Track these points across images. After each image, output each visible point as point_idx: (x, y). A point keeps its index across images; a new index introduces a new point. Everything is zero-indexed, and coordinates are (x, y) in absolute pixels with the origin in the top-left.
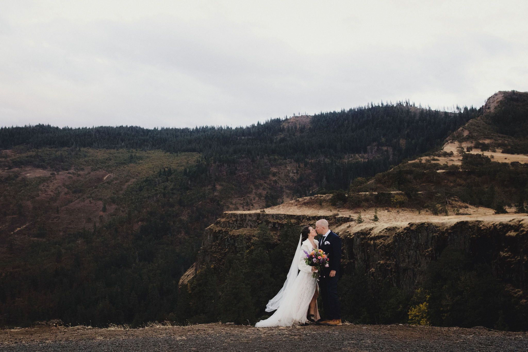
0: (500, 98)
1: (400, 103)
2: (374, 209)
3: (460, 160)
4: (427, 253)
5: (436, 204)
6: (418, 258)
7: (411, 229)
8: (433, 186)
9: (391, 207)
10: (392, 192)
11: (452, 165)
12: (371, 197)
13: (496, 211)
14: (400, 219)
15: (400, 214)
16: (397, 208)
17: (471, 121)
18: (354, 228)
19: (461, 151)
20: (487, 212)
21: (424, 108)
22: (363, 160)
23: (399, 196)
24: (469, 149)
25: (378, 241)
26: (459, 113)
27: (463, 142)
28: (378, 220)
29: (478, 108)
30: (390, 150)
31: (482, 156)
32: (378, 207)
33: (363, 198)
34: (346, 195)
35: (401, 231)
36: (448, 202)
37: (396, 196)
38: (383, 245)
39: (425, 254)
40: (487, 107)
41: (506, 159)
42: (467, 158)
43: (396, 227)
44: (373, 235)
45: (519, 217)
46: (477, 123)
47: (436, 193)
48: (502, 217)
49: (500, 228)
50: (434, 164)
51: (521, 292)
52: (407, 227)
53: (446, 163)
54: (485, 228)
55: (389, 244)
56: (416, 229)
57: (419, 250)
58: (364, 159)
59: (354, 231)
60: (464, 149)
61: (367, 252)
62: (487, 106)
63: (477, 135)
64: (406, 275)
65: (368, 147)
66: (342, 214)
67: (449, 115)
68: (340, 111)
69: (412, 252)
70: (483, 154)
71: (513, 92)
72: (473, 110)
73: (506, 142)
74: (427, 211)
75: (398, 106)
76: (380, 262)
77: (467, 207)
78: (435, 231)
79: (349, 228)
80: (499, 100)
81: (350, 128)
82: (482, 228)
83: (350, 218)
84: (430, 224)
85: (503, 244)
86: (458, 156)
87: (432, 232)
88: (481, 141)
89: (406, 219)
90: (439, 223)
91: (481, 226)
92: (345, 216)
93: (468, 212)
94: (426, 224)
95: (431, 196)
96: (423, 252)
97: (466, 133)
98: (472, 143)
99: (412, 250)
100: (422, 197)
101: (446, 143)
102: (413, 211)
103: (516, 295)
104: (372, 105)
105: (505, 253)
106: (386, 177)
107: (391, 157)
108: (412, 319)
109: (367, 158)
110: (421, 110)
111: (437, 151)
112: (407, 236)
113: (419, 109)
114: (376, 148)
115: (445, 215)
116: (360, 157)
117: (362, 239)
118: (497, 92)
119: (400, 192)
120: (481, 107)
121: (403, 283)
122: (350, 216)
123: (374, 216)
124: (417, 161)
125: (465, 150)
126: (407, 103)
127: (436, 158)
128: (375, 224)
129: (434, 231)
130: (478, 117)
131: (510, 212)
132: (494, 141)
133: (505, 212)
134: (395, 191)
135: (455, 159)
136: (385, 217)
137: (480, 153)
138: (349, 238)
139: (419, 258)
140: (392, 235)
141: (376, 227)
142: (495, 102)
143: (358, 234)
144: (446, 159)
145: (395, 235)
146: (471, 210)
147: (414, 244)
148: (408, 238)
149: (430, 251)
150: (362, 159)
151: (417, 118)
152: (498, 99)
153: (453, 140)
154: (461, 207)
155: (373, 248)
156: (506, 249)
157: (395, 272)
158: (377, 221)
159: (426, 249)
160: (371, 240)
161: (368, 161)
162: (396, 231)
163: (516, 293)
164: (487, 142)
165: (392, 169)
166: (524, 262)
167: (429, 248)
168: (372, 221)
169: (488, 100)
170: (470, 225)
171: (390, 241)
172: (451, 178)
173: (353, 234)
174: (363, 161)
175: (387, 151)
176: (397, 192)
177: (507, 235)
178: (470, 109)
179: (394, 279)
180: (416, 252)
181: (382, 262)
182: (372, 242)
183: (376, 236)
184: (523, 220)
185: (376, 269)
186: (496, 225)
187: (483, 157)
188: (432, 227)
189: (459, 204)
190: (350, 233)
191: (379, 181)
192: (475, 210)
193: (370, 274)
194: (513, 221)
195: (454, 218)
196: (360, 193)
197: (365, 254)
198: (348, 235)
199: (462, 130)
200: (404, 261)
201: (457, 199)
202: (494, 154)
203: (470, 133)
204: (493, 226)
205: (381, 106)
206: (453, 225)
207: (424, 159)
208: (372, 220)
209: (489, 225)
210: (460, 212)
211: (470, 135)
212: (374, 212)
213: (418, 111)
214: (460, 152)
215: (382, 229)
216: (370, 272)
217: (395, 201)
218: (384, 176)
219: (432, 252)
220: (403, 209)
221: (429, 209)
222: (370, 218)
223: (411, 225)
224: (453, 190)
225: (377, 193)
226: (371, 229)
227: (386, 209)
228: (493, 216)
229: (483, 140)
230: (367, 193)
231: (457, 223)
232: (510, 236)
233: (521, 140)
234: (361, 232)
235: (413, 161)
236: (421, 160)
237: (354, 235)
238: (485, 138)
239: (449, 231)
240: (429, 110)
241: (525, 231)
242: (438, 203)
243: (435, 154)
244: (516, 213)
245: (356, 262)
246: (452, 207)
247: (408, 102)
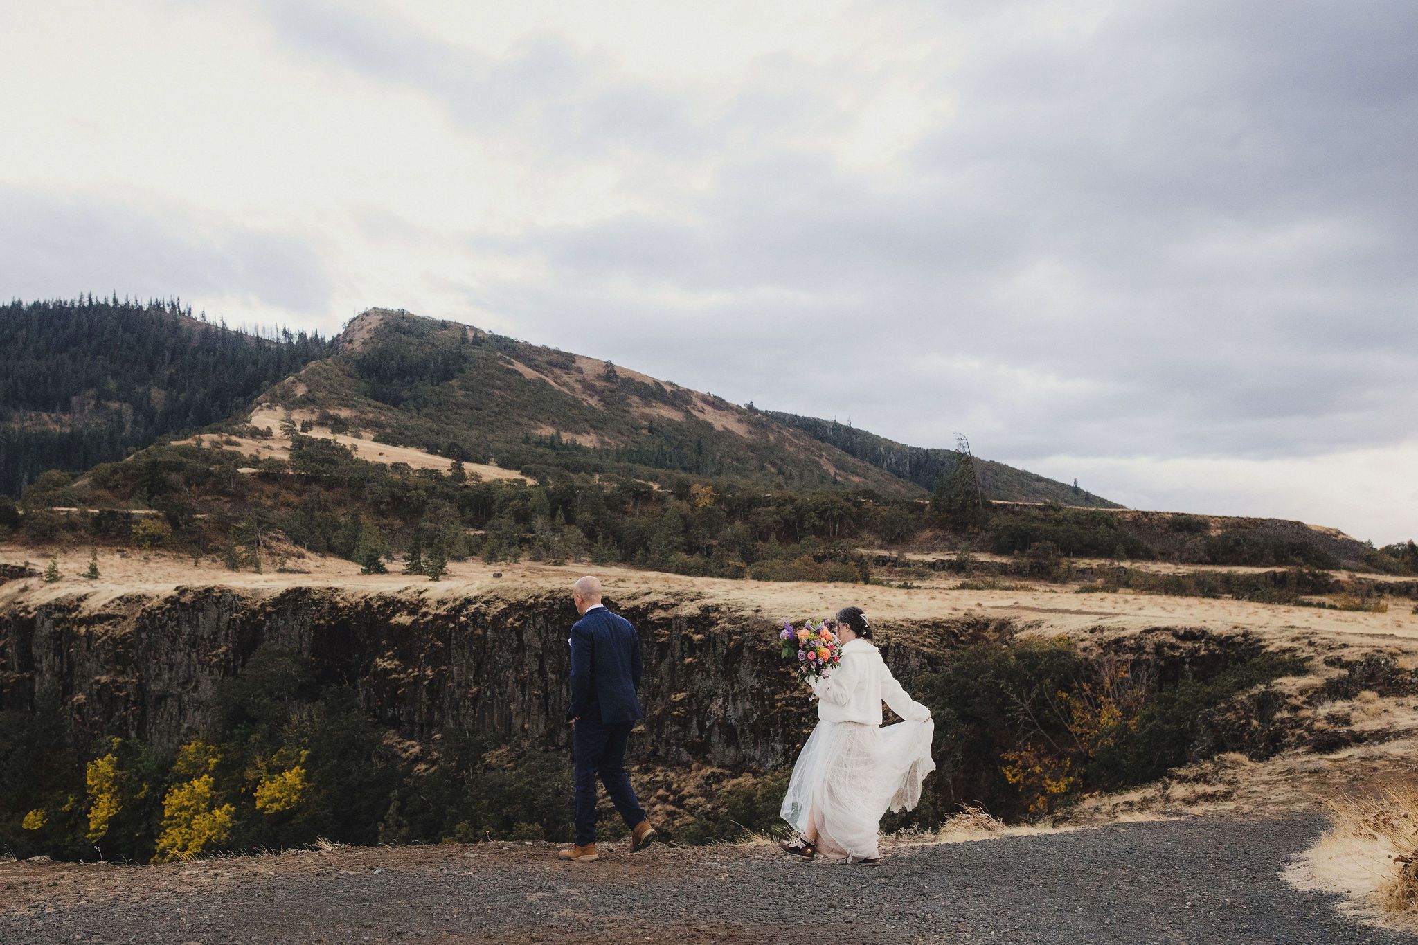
0: (375, 322)
1: (158, 305)
2: (87, 551)
3: (286, 449)
4: (215, 660)
5: (235, 546)
6: (192, 669)
7: (181, 601)
8: (226, 502)
9: (129, 547)
10: (134, 512)
11: (270, 458)
12: (81, 519)
13: (364, 568)
14: (153, 575)
15: (152, 564)
16: (145, 548)
17: (312, 365)
18: (37, 594)
19: (290, 430)
20: (345, 568)
21: (212, 324)
22: (58, 429)
23: (150, 522)
24: (307, 426)
25: (98, 628)
26: (286, 344)
27: (294, 409)
28: (100, 577)
29: (328, 339)
30: (127, 410)
31: (333, 444)
32: (97, 545)
33: (64, 520)
34: (20, 512)
35: (156, 606)
36: (261, 542)
37: (143, 521)
38: (110, 637)
39: (211, 660)
40: (348, 338)
41: (381, 454)
42: (300, 446)
43: (144, 596)
44: (85, 613)
45: (418, 584)
46: (325, 370)
47: (236, 520)
48: (380, 582)
49: (380, 605)
50: (230, 452)
51: (418, 747)
52: (172, 597)
53: (255, 453)
54: (346, 604)
55: (125, 634)
56: (194, 602)
57: (198, 652)
58: (62, 426)
59: (38, 601)
60: (295, 426)
61: (69, 655)
62: (347, 336)
63: (323, 397)
64: (162, 710)
65: (74, 399)
66: (7, 558)
67: (267, 345)
68: (10, 305)
69: (179, 655)
70: (335, 440)
71: (402, 314)
72: (317, 341)
73: (383, 418)
74: (214, 560)
75: (153, 312)
76: (99, 680)
77: (301, 556)
78: (236, 607)
79: (25, 593)
80: (372, 326)
81: (32, 348)
82: (340, 605)
83: (27, 569)
84: (224, 592)
85: (384, 642)
86: (281, 439)
87: (231, 609)
88: (331, 412)
89: (167, 578)
90: (245, 589)
91: (338, 599)
92: (13, 563)
93: (303, 567)
94: (216, 590)
95: (224, 526)
96: (206, 655)
97: (301, 390)
98: (313, 413)
99: (180, 651)
100: (204, 526)
101: (258, 408)
102: (181, 558)
103: (405, 755)
104: (90, 300)
105: (386, 661)
106: (120, 474)
107: (128, 426)
108: (171, 818)
109: (70, 425)
110: (204, 326)
111: (236, 424)
112: (170, 618)
113: (201, 324)
114: (93, 402)
115: (254, 572)
116: (52, 419)
117: (57, 622)
118: (370, 308)
119: (154, 512)
120: (335, 336)
121: (153, 731)
122: (27, 564)
123: (89, 566)
124: (190, 442)
125: (298, 427)
126: (173, 304)
127: (234, 438)
128: (92, 586)
129: (234, 609)
130: (328, 357)
131: (392, 572)
132: (359, 414)
133: (381, 570)
134: (142, 509)
135: (275, 445)
136: (115, 569)
137: (330, 437)
138: (22, 617)
139: (195, 671)
140: (133, 614)
141: (95, 594)
142: (365, 330)
143: (47, 609)
144: (256, 443)
145: (141, 615)
146: (310, 562)
147: (184, 637)
148: (172, 621)
149: (223, 653)
150: (55, 427)
151: (195, 343)
152: (370, 323)
153: (272, 402)
154: (289, 555)
155: (85, 645)
156: (389, 653)
157: (135, 703)
158: (96, 578)
159: (213, 648)
160: (80, 625)
161: (72, 432)
162: (144, 605)
163: (406, 751)
164: (344, 413)
165: (133, 456)
166: (426, 683)
167: (220, 647)
168: (82, 578)
169: (350, 322)
170: (316, 597)
171: (128, 627)
172: (268, 488)
173: (35, 609)
174: (58, 431)
175: (118, 412)
176: (147, 511)
177: (393, 621)
178: (311, 339)
179: (131, 720)
180: (189, 655)
181: (104, 679)
182: (83, 630)
183: (95, 615)
184: (426, 590)
185: (90, 696)
186: (371, 599)
187: (335, 448)
188: (231, 598)
189: (285, 547)
190: (27, 607)
191: (101, 482)
192: (318, 564)
193: (72, 709)
194: (407, 592)
195: (280, 580)
196: (55, 509)
197: (62, 658)
198: (22, 611)
199: (294, 382)
200: (158, 676)
201: (280, 536)
202: (357, 442)
203: (310, 391)
204: (363, 600)
205: (111, 304)
206: (277, 595)
207: (207, 439)
208: (84, 575)
209: (355, 598)
210: (286, 566)
211: (310, 395)
212: (88, 557)
213: (199, 328)
214: (286, 431)
215: (111, 599)
216: (73, 703)
217: (141, 532)
218: (115, 472)
219: (226, 656)
220: (158, 552)
221: (218, 556)
222: (78, 571)
223: (182, 591)
224: (271, 516)
225: (97, 511)
226: (82, 598)
227: (118, 551)
228: (360, 578)
229: (335, 409)
230: (74, 509)
231: (287, 590)
232: (398, 625)
233: (412, 418)
234: (56, 605)
235: (182, 443)
236: (202, 440)
237: (36, 612)
238: (341, 405)
239: (268, 609)
240: (223, 328)
241: (430, 614)
242: (240, 543)
243: (233, 430)
244: (405, 573)
245: (37, 679)
246: (271, 554)
247: (176, 303)
